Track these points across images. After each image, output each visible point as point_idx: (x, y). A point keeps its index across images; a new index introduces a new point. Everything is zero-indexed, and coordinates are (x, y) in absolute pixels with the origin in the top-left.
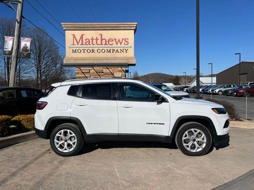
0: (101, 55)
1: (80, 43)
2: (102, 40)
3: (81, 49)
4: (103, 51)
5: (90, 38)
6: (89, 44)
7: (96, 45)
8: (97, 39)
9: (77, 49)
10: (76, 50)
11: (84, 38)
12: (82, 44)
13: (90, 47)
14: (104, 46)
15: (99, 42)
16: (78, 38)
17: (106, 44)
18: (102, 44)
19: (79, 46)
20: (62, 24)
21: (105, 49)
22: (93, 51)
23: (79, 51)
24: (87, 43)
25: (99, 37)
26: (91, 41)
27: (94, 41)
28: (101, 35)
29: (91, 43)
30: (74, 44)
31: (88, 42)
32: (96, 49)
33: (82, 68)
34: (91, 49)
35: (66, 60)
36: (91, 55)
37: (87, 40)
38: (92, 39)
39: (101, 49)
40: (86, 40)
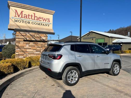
0: (34, 26)
1: (21, 16)
2: (35, 17)
3: (21, 20)
4: (36, 24)
5: (27, 14)
6: (27, 18)
7: (31, 20)
8: (32, 16)
9: (18, 20)
11: (23, 13)
14: (36, 21)
15: (33, 18)
16: (19, 13)
17: (37, 20)
19: (20, 18)
20: (8, 1)
21: (37, 22)
22: (29, 23)
24: (25, 17)
25: (33, 15)
26: (28, 16)
27: (30, 17)
28: (34, 14)
29: (28, 17)
30: (16, 16)
31: (26, 16)
32: (31, 22)
33: (21, 33)
34: (28, 21)
35: (10, 26)
37: (25, 15)
38: (29, 15)
39: (34, 22)
40: (24, 15)
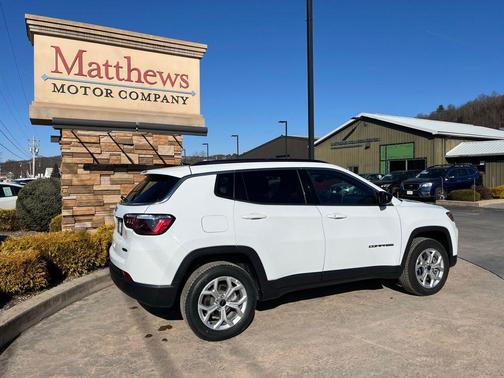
0: (128, 104)
2: (130, 71)
3: (78, 85)
4: (134, 96)
5: (101, 63)
6: (99, 75)
7: (115, 81)
8: (118, 67)
9: (67, 84)
10: (63, 86)
11: (86, 59)
12: (80, 73)
13: (102, 83)
14: (134, 84)
15: (124, 74)
16: (70, 58)
17: (139, 81)
18: (129, 80)
19: (72, 76)
20: (27, 16)
21: (139, 91)
22: (109, 94)
23: (73, 89)
24: (94, 73)
25: (124, 63)
26: (103, 69)
27: (112, 72)
28: (128, 58)
29: (103, 74)
30: (57, 71)
31: (97, 70)
32: (115, 91)
33: (79, 132)
34: (103, 87)
35: (38, 110)
36: (104, 101)
37: (94, 66)
38: (107, 65)
39: (129, 90)
40: (90, 65)
